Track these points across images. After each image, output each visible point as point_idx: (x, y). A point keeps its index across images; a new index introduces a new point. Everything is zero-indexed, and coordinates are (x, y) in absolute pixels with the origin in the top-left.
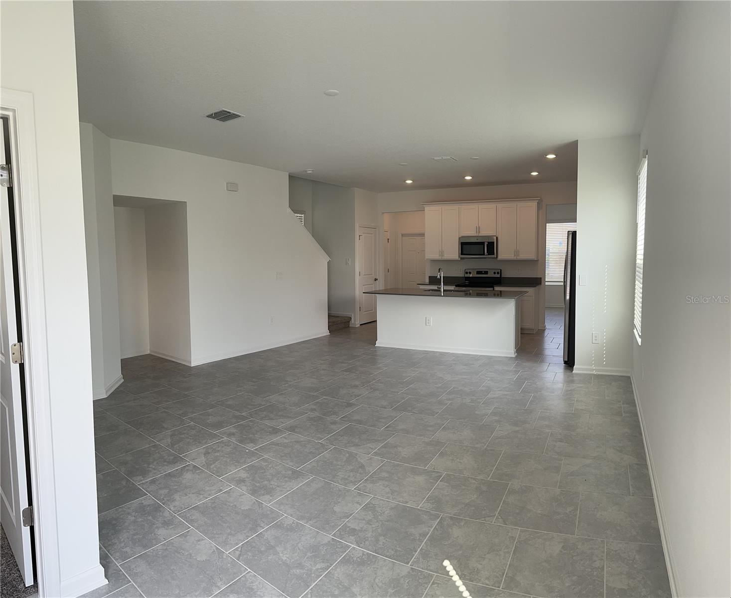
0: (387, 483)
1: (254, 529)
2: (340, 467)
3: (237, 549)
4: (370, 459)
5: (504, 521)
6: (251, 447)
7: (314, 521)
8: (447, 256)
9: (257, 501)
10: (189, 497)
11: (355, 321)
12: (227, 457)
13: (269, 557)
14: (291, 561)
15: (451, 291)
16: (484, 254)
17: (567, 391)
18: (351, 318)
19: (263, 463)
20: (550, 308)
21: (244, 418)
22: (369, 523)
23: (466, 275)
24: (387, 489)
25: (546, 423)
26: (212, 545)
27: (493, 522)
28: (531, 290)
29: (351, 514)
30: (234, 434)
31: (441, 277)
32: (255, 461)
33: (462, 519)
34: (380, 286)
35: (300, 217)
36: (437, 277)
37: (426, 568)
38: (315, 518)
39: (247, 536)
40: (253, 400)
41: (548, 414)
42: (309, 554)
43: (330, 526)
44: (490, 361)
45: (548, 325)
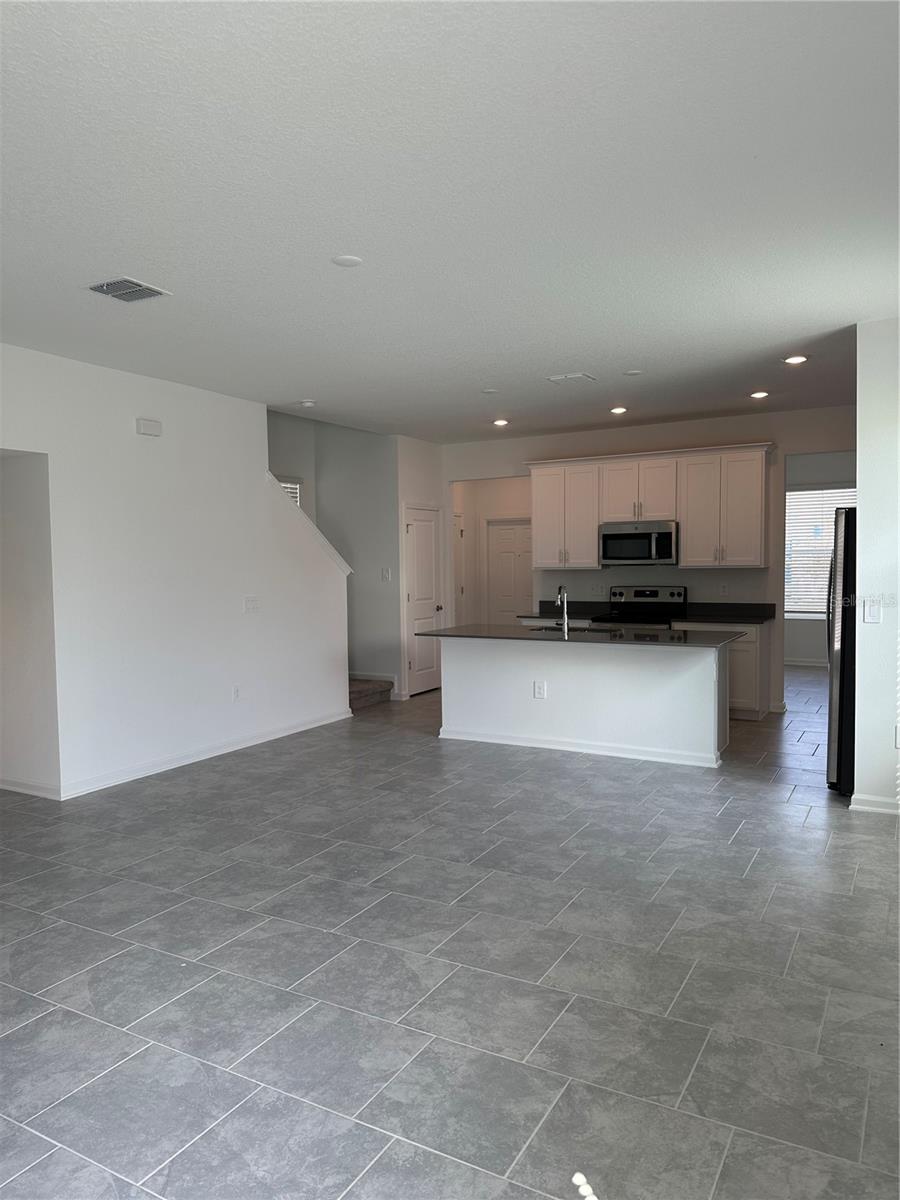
0: (461, 1011)
1: (196, 1125)
2: (370, 979)
3: (160, 1173)
4: (430, 962)
5: (699, 1107)
6: (191, 956)
7: (320, 1092)
8: (575, 562)
9: (203, 1064)
10: (54, 1080)
11: (400, 689)
12: (139, 983)
13: (229, 1178)
14: (275, 1178)
15: (584, 630)
16: (650, 557)
17: (836, 847)
18: (392, 684)
19: (217, 985)
20: (796, 668)
21: (179, 898)
22: (427, 1089)
23: (613, 599)
24: (463, 1024)
25: (789, 911)
26: (107, 1175)
27: (677, 1105)
28: (751, 631)
29: (394, 1073)
30: (154, 934)
31: (562, 602)
32: (201, 984)
33: (611, 1093)
34: (447, 621)
35: (291, 488)
36: (554, 602)
37: (539, 1184)
38: (322, 1085)
39: (181, 1142)
40: (197, 860)
41: (793, 893)
42: (310, 1159)
43: (353, 1098)
44: (665, 774)
45: (791, 703)
